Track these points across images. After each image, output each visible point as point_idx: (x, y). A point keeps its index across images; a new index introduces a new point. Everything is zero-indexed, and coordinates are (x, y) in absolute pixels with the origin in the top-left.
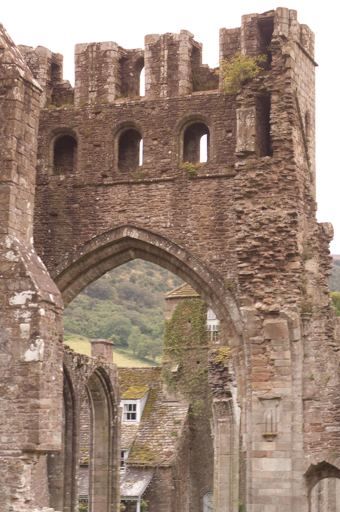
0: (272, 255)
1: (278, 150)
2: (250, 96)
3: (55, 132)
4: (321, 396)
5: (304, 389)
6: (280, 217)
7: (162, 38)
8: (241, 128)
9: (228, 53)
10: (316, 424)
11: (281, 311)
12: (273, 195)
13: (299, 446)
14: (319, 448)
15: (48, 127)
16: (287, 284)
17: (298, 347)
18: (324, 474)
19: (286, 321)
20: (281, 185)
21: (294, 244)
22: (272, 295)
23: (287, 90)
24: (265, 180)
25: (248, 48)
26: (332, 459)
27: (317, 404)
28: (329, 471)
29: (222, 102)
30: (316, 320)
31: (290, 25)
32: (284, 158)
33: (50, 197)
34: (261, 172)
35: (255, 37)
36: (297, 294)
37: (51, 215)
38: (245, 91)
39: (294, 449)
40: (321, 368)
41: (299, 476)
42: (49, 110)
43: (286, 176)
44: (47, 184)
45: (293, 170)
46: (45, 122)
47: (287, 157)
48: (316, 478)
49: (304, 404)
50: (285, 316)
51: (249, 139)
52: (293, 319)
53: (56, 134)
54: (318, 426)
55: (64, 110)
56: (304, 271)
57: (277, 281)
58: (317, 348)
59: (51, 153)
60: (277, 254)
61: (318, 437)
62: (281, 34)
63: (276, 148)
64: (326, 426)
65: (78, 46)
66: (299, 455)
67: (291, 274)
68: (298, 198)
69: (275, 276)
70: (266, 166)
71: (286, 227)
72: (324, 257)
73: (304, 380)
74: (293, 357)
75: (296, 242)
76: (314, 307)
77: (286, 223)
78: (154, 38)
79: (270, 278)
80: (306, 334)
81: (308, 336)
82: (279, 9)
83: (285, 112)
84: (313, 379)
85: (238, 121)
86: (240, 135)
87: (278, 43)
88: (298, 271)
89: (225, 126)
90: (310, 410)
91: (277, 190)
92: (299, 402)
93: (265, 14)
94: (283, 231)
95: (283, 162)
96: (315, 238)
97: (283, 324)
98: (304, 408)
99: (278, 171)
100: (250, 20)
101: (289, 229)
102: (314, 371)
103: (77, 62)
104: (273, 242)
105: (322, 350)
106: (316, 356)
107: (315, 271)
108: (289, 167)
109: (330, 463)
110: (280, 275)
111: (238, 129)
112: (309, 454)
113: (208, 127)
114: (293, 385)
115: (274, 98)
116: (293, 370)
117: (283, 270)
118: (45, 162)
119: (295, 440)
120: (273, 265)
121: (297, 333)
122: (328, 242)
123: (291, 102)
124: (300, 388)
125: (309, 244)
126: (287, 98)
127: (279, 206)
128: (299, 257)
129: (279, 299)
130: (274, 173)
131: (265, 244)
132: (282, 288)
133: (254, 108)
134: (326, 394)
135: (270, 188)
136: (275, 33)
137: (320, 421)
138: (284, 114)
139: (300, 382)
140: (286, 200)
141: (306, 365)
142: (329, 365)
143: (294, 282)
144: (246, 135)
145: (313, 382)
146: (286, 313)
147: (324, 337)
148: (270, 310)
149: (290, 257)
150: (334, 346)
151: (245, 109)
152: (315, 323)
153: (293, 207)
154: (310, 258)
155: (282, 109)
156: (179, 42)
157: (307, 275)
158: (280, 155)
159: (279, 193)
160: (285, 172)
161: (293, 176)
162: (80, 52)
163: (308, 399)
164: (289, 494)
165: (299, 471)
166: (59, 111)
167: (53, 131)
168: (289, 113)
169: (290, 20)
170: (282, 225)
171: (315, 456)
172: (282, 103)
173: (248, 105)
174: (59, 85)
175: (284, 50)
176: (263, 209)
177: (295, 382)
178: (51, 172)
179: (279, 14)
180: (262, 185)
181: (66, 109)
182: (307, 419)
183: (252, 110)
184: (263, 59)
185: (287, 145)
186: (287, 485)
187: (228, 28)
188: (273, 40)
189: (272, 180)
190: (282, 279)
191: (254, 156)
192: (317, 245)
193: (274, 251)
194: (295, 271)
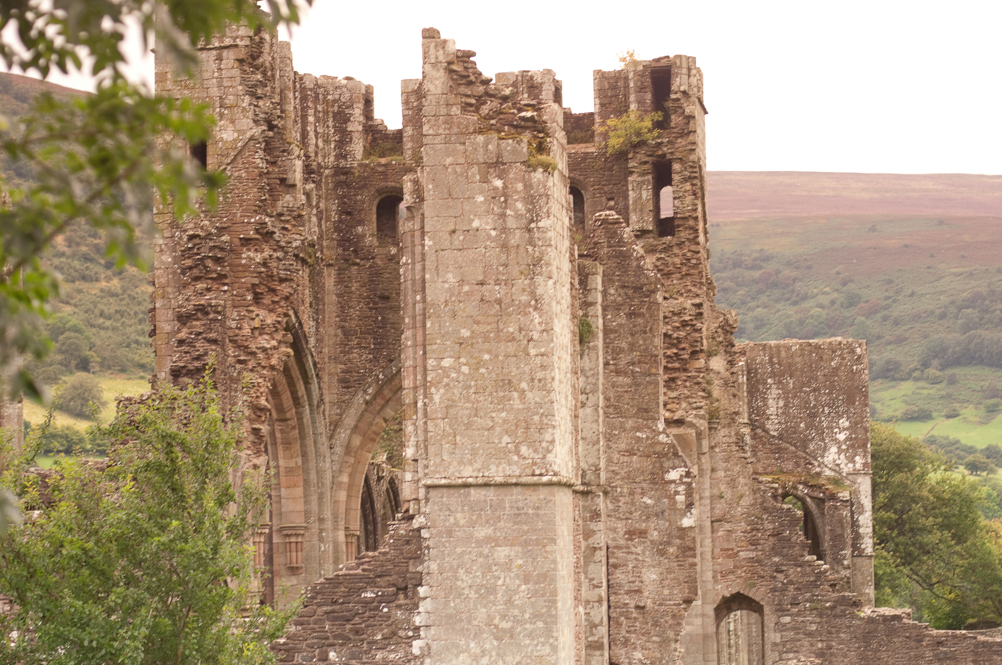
0: (676, 354)
1: (681, 229)
2: (646, 163)
3: (379, 191)
4: (733, 516)
5: (712, 509)
6: (685, 309)
7: (520, 78)
8: (635, 202)
9: (606, 101)
10: (728, 550)
11: (688, 419)
12: (675, 282)
13: (710, 574)
14: (731, 577)
15: (371, 185)
16: (691, 386)
17: (705, 459)
18: (734, 606)
19: (693, 431)
20: (684, 269)
21: (699, 339)
22: (676, 401)
23: (692, 157)
24: (666, 265)
25: (640, 102)
26: (747, 590)
27: (727, 526)
28: (740, 603)
29: (599, 163)
30: (724, 427)
31: (689, 76)
32: (688, 239)
33: (378, 274)
34: (663, 256)
35: (647, 90)
36: (703, 397)
37: (380, 297)
38: (638, 156)
39: (704, 579)
40: (732, 483)
41: (710, 610)
42: (370, 163)
43: (689, 260)
44: (373, 258)
45: (698, 252)
46: (366, 178)
47: (691, 237)
48: (725, 612)
49: (712, 527)
50: (692, 425)
51: (645, 214)
52: (702, 428)
53: (380, 194)
54: (730, 552)
55: (391, 164)
56: (708, 370)
57: (680, 383)
58: (727, 460)
59: (375, 216)
60: (681, 352)
61: (730, 564)
62: (682, 88)
63: (679, 226)
64: (739, 551)
65: (405, 83)
66: (710, 586)
67: (694, 374)
68: (701, 283)
69: (677, 378)
70: (668, 249)
71: (691, 320)
72: (730, 352)
73: (712, 497)
74: (701, 471)
75: (701, 337)
76: (722, 412)
77: (690, 315)
78: (509, 77)
79: (673, 380)
80: (713, 444)
81: (715, 446)
82: (677, 57)
83: (688, 184)
84: (722, 497)
85: (631, 193)
86: (635, 210)
87: (678, 100)
88: (703, 370)
89: (605, 193)
90: (720, 534)
91: (679, 276)
92: (708, 524)
93: (658, 60)
94: (688, 325)
95: (686, 243)
96: (719, 330)
97: (691, 435)
98: (713, 532)
99: (681, 254)
100: (641, 68)
101: (694, 322)
102: (723, 488)
103: (406, 103)
104: (677, 338)
105: (732, 463)
106: (726, 470)
107: (722, 370)
108: (693, 248)
109: (746, 593)
110: (683, 375)
111: (631, 202)
112: (720, 584)
113: (583, 192)
114: (700, 505)
115: (676, 167)
116: (700, 488)
117: (685, 370)
118: (369, 229)
119: (704, 569)
120: (677, 365)
121: (705, 443)
122: (732, 333)
123: (695, 172)
124: (709, 508)
125: (713, 338)
126: (691, 167)
127: (682, 295)
128: (703, 355)
129: (684, 405)
130: (676, 255)
131: (667, 340)
132: (686, 392)
133: (650, 177)
134: (739, 514)
135: (672, 274)
136: (674, 88)
137: (733, 545)
138: (688, 186)
139: (708, 501)
140: (689, 288)
141: (713, 481)
142: (742, 480)
143: (698, 383)
144: (641, 210)
145: (723, 500)
146: (694, 421)
147: (734, 448)
148: (675, 418)
149: (694, 354)
150: (745, 458)
151: (639, 179)
152: (723, 432)
153: (698, 295)
154: (716, 355)
155: (685, 180)
156: (541, 84)
157: (712, 375)
158: (684, 235)
159: (681, 279)
160: (689, 254)
161: (698, 259)
162: (410, 89)
163: (718, 521)
164: (701, 632)
165: (710, 604)
166: (385, 165)
167: (377, 191)
168: (693, 185)
169: (689, 69)
170: (687, 318)
171: (727, 587)
172: (686, 173)
173: (643, 174)
174: (371, 125)
175: (688, 111)
176: (665, 298)
177: (703, 501)
178: (376, 243)
179: (678, 64)
180: (662, 270)
181: (394, 162)
182: (717, 544)
183: (648, 180)
184: (658, 116)
185: (691, 223)
186: (698, 621)
187: (604, 70)
188: (673, 96)
189: (674, 264)
190: (685, 381)
191: (651, 235)
192: (721, 339)
193: (677, 348)
194: (699, 370)
